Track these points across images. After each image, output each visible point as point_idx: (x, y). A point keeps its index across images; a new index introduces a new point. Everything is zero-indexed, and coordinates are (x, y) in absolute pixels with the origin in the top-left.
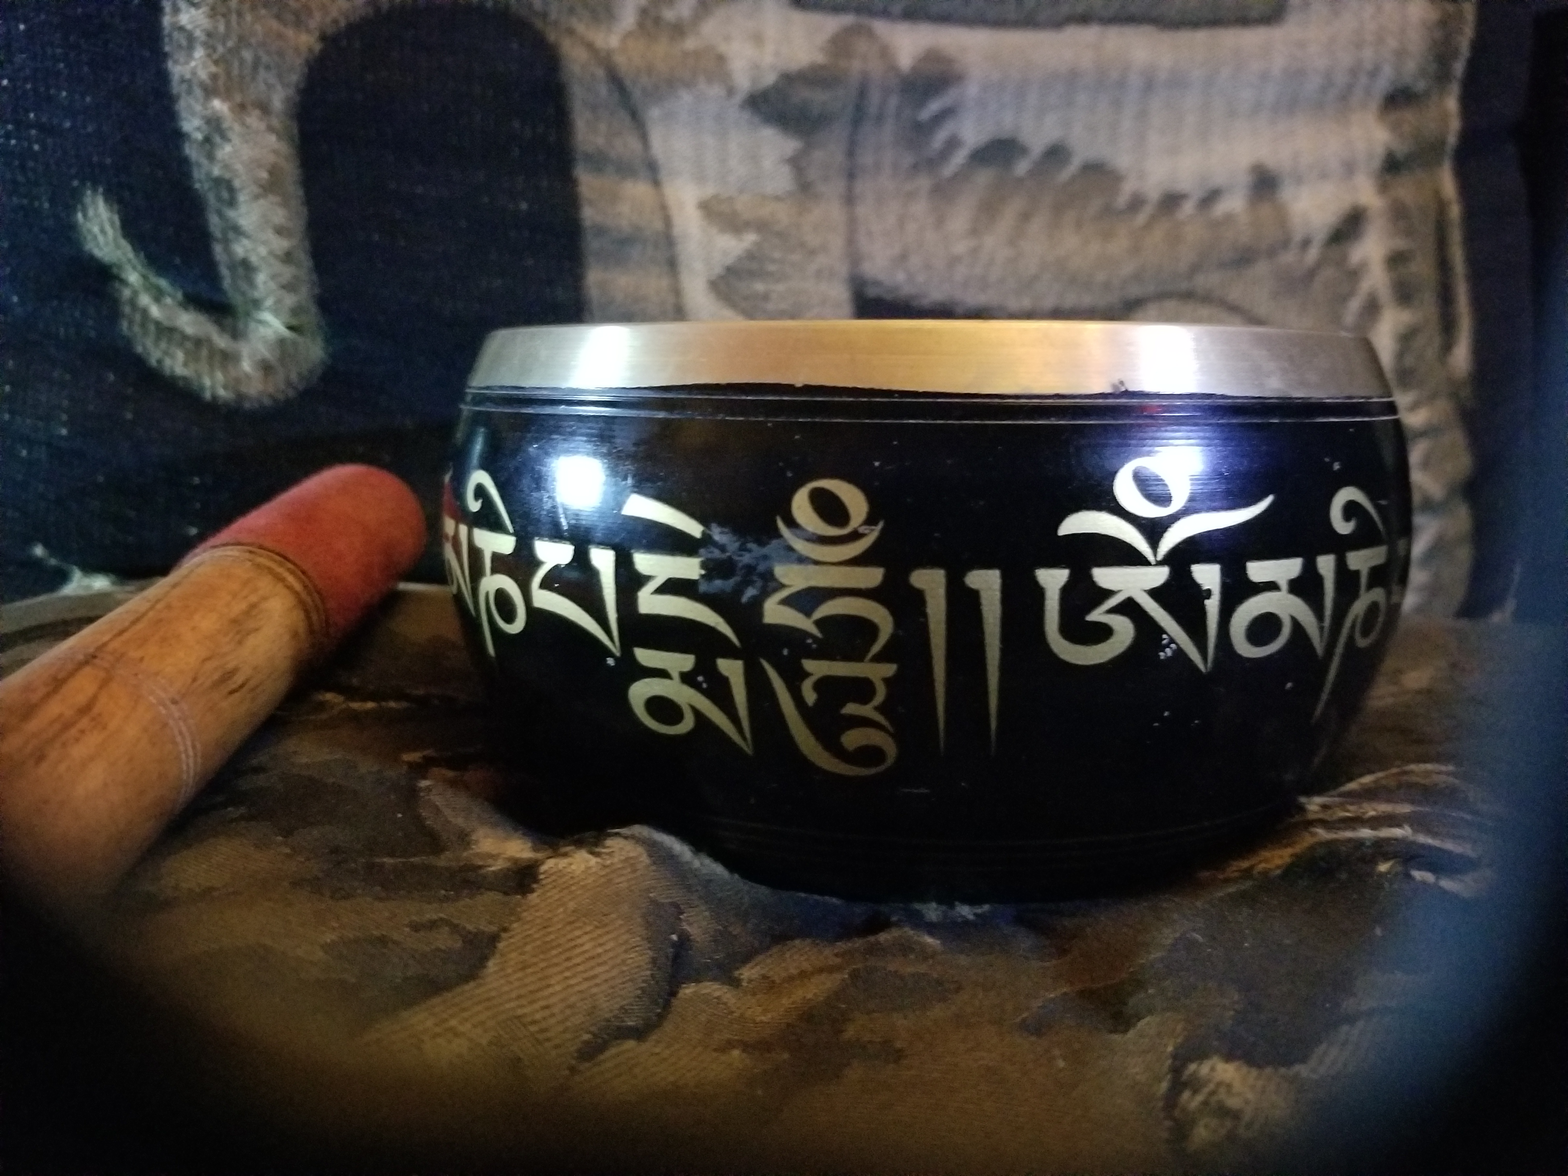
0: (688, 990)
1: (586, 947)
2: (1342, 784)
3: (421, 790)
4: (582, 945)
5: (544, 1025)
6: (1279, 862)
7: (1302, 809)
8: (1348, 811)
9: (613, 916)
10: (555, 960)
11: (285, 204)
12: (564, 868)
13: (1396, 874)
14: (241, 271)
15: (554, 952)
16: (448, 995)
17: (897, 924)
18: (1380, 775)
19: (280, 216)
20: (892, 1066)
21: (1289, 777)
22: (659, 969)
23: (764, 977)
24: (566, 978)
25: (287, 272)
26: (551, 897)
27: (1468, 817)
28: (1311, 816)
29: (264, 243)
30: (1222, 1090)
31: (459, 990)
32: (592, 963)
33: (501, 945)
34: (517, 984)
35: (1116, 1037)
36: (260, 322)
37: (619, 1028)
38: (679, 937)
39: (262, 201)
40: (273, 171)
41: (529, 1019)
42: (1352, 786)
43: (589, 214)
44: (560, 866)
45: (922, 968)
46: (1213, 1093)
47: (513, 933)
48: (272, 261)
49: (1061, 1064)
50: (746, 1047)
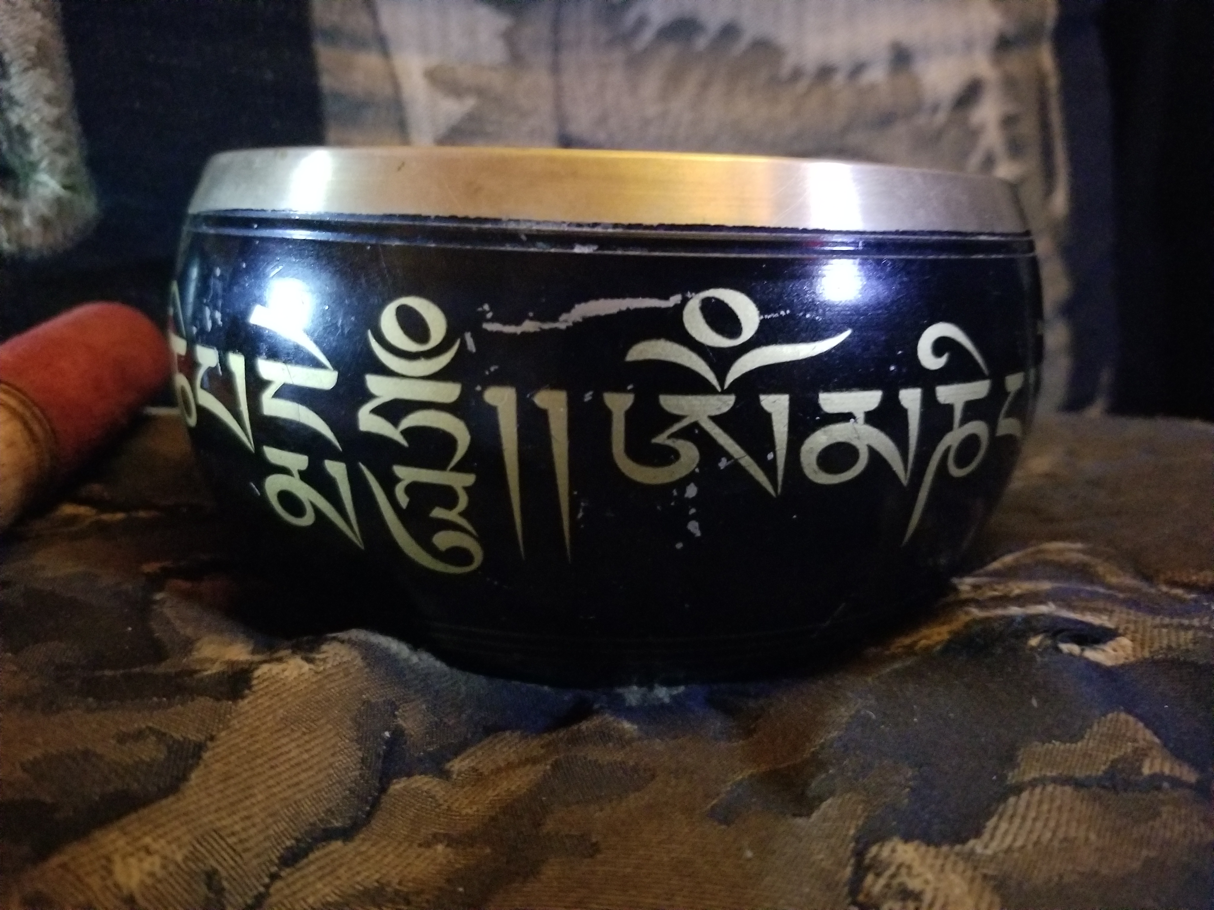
0: (398, 786)
1: (292, 754)
2: (986, 564)
3: (156, 602)
4: (287, 753)
5: (244, 836)
6: (937, 638)
7: (955, 589)
8: (995, 590)
9: (322, 721)
10: (260, 770)
11: (52, 76)
12: (278, 674)
13: (1046, 649)
14: (17, 137)
15: (259, 761)
16: (144, 812)
17: (597, 712)
18: (1018, 554)
19: (48, 87)
20: (587, 861)
21: (943, 561)
22: (369, 768)
23: (474, 769)
24: (269, 787)
25: (59, 137)
26: (262, 704)
27: (1102, 590)
28: (964, 596)
29: (37, 111)
30: (904, 871)
31: (156, 806)
32: (298, 769)
33: (206, 755)
34: (218, 796)
35: (799, 821)
36: (38, 183)
37: (325, 830)
38: (392, 734)
39: (31, 73)
40: (40, 46)
41: (228, 831)
42: (995, 565)
43: (327, 82)
44: (274, 672)
45: (619, 756)
46: (893, 876)
47: (219, 742)
48: (44, 126)
49: (749, 854)
50: (451, 841)
